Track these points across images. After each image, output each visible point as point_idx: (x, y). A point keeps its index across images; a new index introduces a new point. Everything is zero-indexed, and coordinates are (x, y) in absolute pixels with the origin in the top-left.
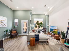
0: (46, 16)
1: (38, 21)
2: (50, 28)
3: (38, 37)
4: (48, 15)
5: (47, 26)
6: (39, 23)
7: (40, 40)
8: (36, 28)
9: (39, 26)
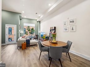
0: (38, 22)
1: (28, 27)
2: (41, 34)
3: (29, 42)
4: (40, 22)
5: (39, 32)
6: (30, 29)
7: (31, 44)
8: (27, 34)
9: (30, 33)
